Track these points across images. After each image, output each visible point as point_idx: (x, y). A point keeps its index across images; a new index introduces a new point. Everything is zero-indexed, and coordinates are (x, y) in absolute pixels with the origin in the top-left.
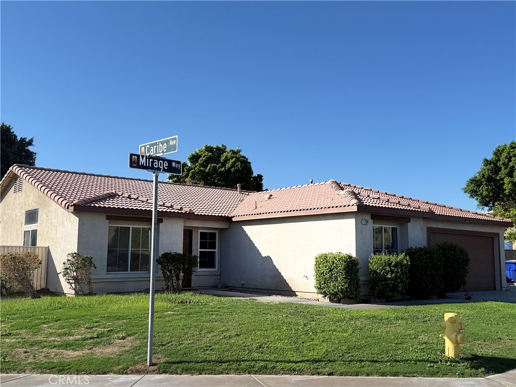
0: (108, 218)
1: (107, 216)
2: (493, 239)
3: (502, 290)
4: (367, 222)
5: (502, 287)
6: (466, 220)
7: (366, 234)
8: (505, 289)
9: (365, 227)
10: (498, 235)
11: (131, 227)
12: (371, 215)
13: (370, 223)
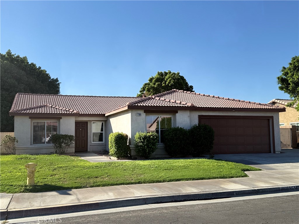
0: (30, 118)
2: (269, 120)
3: (275, 153)
4: (140, 115)
5: (276, 151)
6: (233, 109)
7: (140, 121)
8: (280, 152)
9: (139, 117)
10: (272, 117)
11: (46, 122)
12: (144, 111)
13: (143, 115)
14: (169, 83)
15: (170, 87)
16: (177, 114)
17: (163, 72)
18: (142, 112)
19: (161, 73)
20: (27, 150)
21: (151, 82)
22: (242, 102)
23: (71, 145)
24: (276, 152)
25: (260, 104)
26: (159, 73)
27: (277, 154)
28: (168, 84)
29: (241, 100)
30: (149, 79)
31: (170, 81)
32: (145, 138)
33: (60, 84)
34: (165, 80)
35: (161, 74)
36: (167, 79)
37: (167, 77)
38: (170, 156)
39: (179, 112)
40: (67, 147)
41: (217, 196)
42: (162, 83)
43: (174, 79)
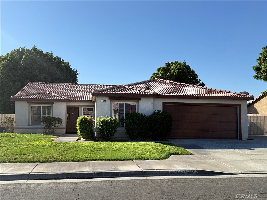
0: (28, 102)
1: (27, 102)
2: (237, 108)
3: (241, 139)
4: (105, 101)
5: (242, 137)
6: (196, 97)
7: (104, 107)
8: (247, 139)
9: (104, 103)
10: (240, 105)
11: (42, 106)
12: (109, 97)
13: (108, 101)
14: (174, 72)
15: (174, 76)
16: (140, 101)
17: (170, 63)
18: (107, 99)
19: (168, 63)
20: (25, 129)
21: (159, 72)
22: (213, 90)
23: (58, 127)
24: (243, 139)
25: (230, 92)
26: (166, 64)
27: (244, 140)
28: (173, 74)
29: (213, 88)
30: (157, 68)
31: (175, 70)
32: (104, 122)
33: (79, 74)
34: (171, 70)
35: (168, 65)
36: (172, 69)
37: (172, 67)
38: (131, 139)
39: (142, 99)
40: (56, 128)
41: (101, 176)
42: (168, 73)
43: (179, 69)
